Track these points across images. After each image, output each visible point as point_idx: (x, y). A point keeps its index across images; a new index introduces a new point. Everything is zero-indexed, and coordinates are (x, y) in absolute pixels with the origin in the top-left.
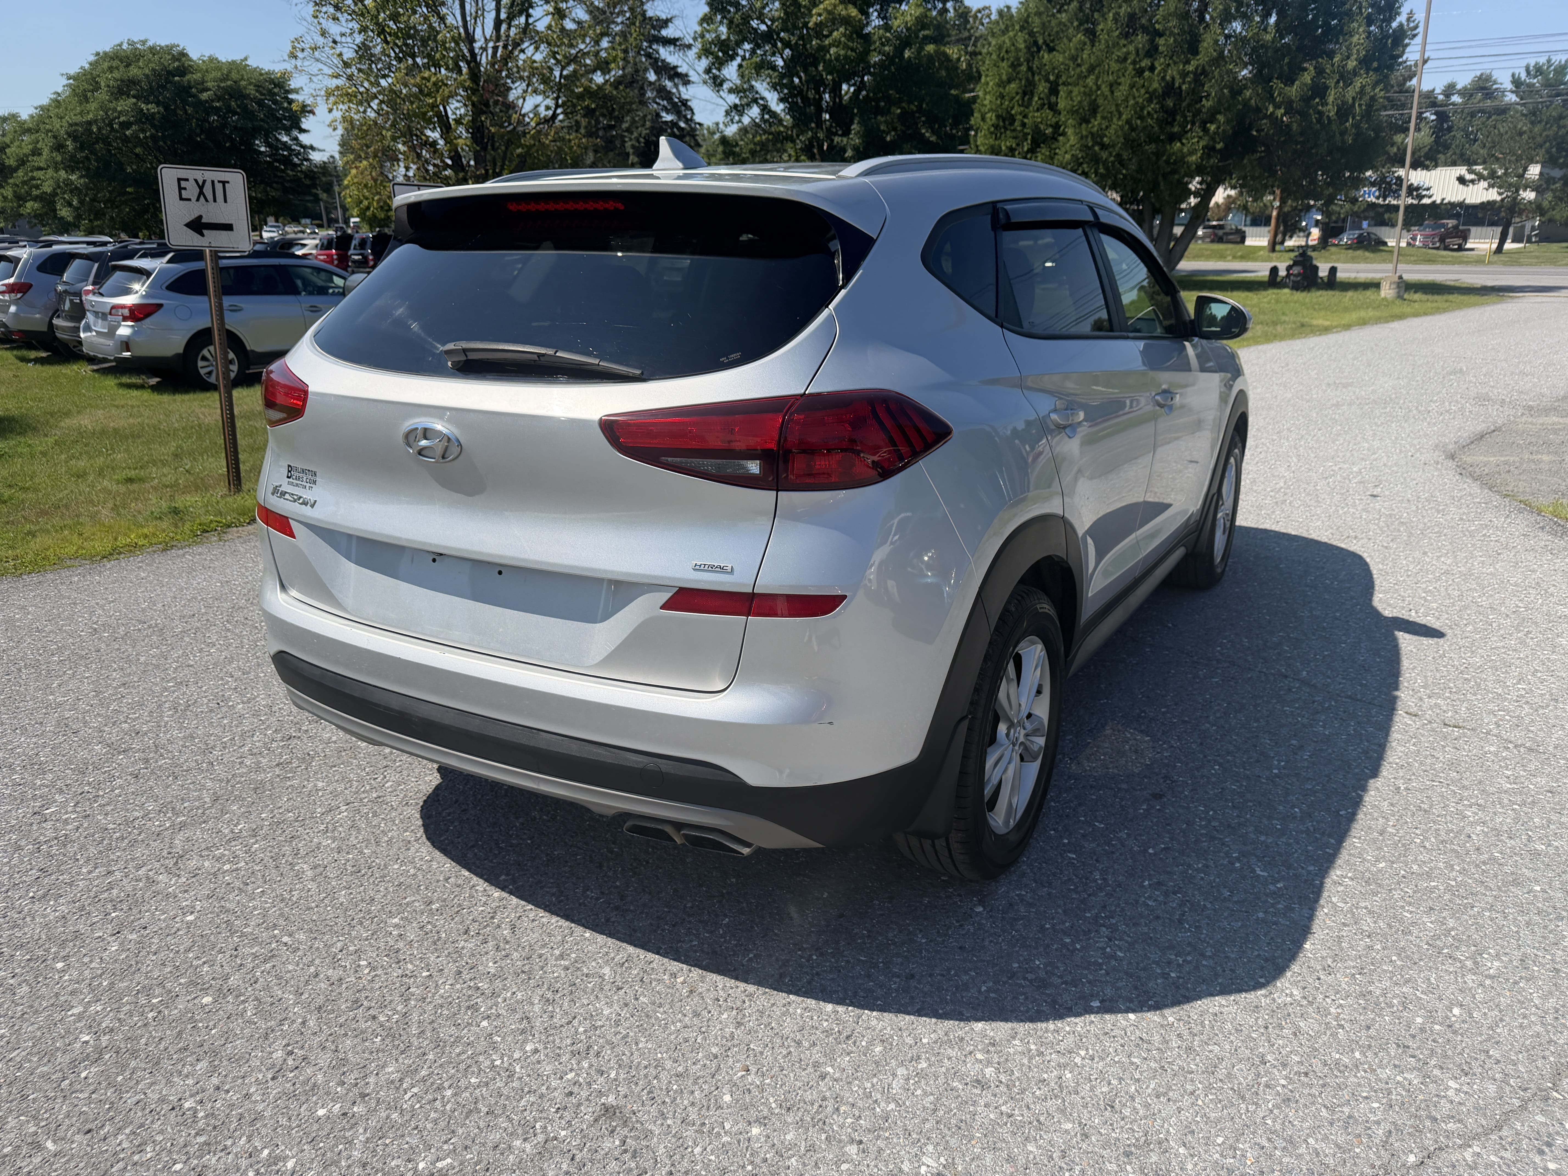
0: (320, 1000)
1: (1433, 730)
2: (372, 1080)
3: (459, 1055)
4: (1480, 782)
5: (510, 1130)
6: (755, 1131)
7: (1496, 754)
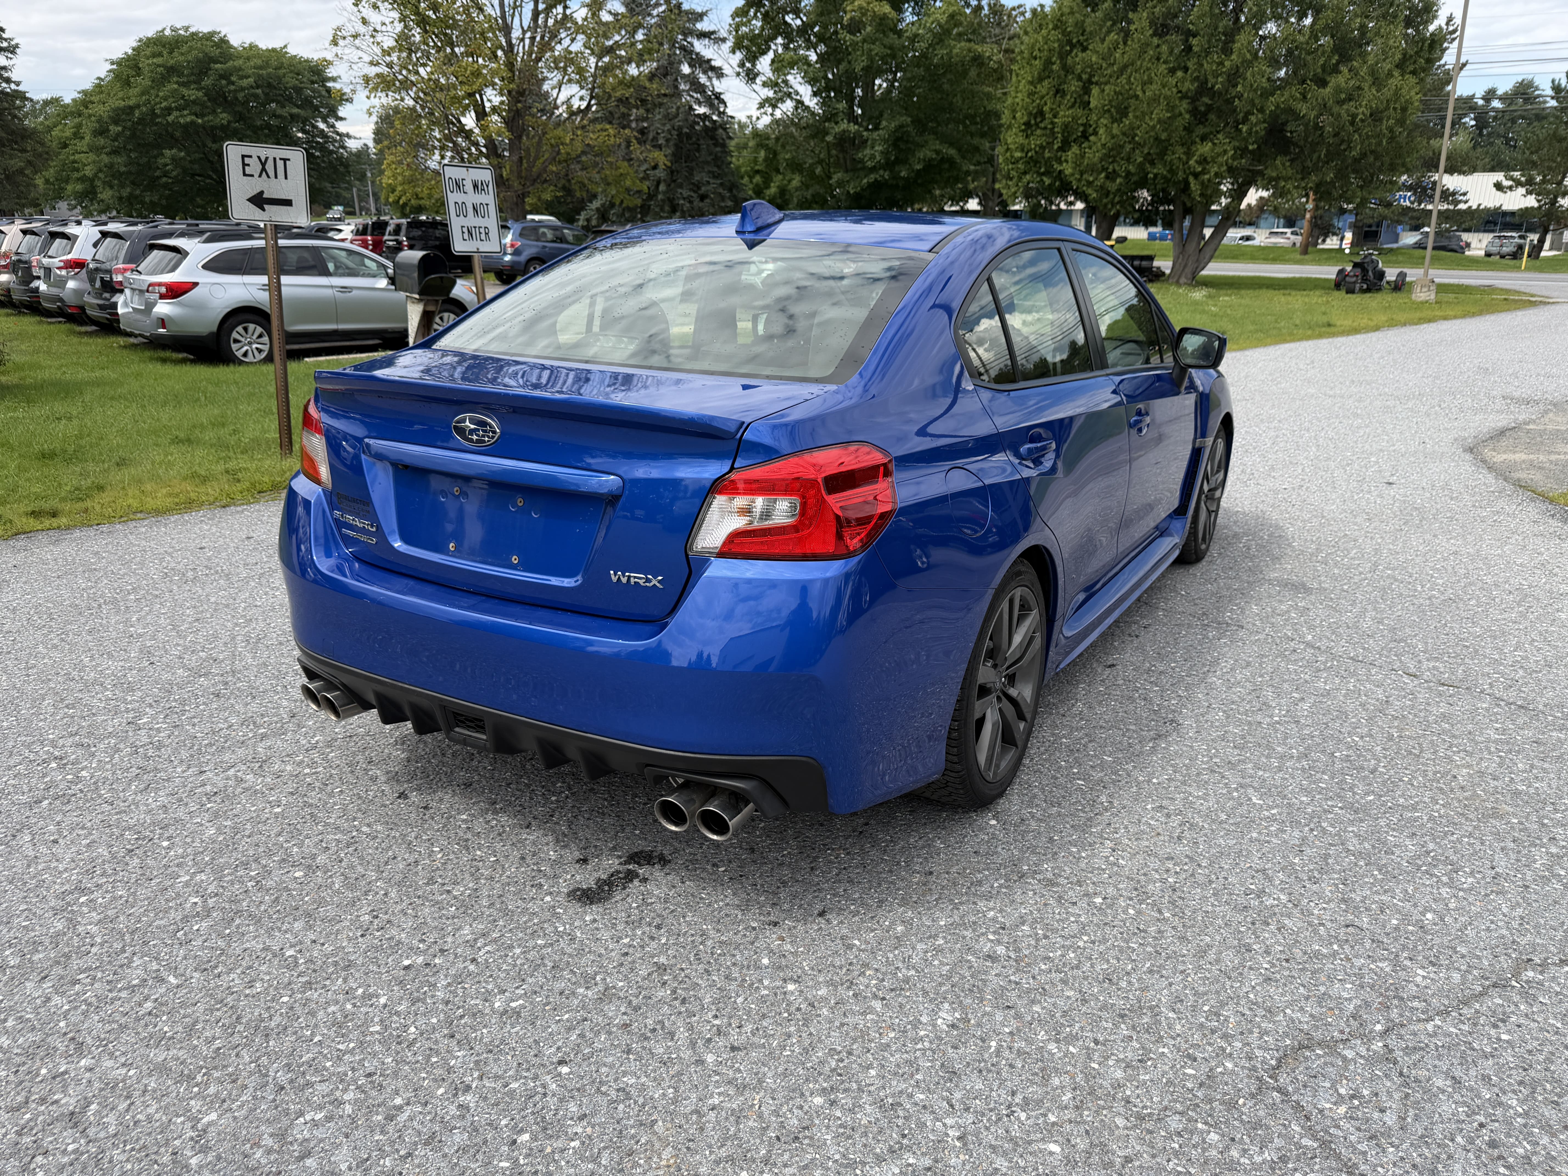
0: (398, 877)
1: (1429, 688)
2: (450, 939)
3: (525, 923)
4: (1470, 733)
5: (574, 980)
6: (791, 987)
7: (1487, 710)
